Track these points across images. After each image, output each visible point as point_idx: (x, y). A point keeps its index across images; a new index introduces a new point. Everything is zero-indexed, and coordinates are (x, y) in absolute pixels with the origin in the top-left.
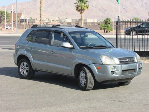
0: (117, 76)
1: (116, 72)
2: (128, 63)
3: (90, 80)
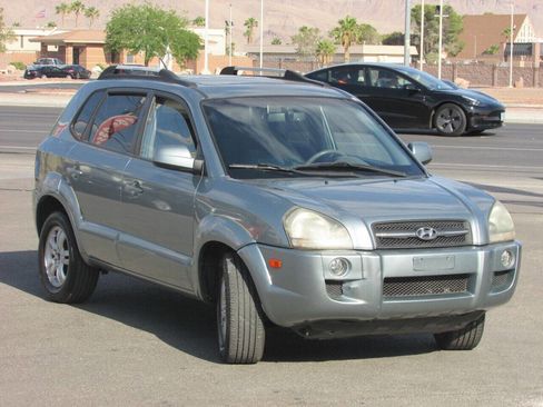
1: (354, 285)
2: (423, 245)
3: (241, 318)
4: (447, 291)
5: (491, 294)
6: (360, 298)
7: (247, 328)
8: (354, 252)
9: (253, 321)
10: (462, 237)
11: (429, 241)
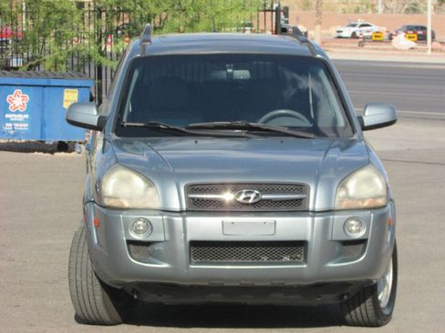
0: (165, 265)
2: (243, 209)
3: (78, 277)
4: (287, 258)
5: (331, 265)
6: (164, 261)
7: (85, 288)
8: (157, 213)
9: (90, 281)
10: (299, 201)
11: (248, 204)
